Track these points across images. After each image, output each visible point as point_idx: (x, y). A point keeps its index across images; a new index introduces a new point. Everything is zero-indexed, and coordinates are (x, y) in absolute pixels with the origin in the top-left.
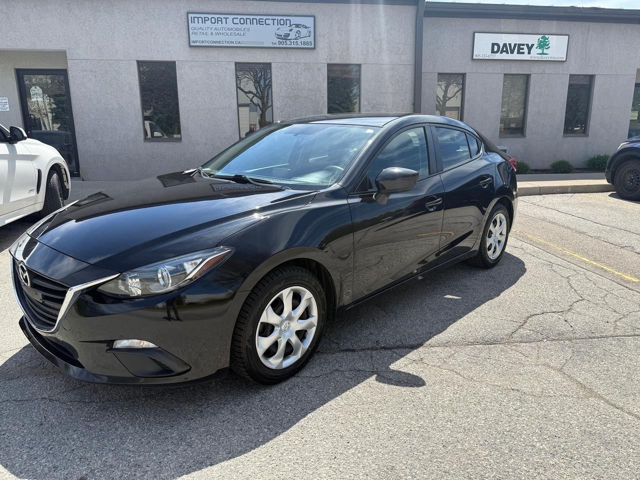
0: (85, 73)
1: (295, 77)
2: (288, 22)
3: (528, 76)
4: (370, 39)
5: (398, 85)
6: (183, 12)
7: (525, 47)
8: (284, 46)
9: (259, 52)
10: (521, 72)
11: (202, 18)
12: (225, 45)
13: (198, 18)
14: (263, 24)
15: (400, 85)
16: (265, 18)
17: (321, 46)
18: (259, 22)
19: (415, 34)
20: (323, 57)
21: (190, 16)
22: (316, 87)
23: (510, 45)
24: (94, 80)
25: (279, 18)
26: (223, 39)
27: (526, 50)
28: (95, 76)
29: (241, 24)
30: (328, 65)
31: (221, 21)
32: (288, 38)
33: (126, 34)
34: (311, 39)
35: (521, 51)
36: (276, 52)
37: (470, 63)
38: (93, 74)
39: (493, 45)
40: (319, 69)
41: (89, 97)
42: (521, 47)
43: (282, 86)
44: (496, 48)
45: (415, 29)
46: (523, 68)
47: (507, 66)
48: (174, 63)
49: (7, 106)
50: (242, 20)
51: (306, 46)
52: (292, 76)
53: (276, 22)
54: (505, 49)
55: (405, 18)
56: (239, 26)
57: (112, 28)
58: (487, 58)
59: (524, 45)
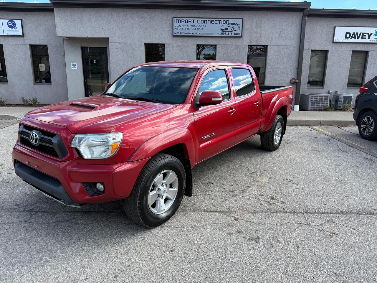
0: (117, 50)
1: (229, 53)
2: (228, 22)
3: (367, 52)
4: (274, 31)
5: (289, 57)
6: (171, 17)
7: (367, 35)
8: (225, 35)
9: (210, 39)
10: (363, 50)
11: (180, 20)
12: (192, 35)
13: (178, 20)
14: (214, 23)
15: (290, 57)
16: (215, 20)
17: (245, 35)
18: (212, 22)
19: (300, 28)
20: (246, 42)
21: (174, 19)
22: (241, 58)
23: (357, 33)
24: (122, 54)
25: (223, 20)
26: (192, 32)
27: (367, 36)
28: (122, 52)
29: (201, 23)
30: (249, 45)
31: (191, 21)
32: (227, 31)
33: (140, 29)
34: (240, 31)
35: (364, 37)
36: (220, 39)
37: (332, 44)
38: (122, 50)
39: (347, 33)
40: (244, 48)
41: (119, 62)
42: (364, 35)
43: (222, 57)
44: (348, 35)
45: (301, 25)
46: (364, 47)
47: (354, 46)
48: (164, 45)
49: (76, 66)
50: (202, 21)
51: (237, 35)
52: (228, 52)
53: (221, 22)
54: (354, 36)
55: (295, 19)
56: (201, 24)
57: (133, 25)
58: (343, 41)
59: (366, 33)
